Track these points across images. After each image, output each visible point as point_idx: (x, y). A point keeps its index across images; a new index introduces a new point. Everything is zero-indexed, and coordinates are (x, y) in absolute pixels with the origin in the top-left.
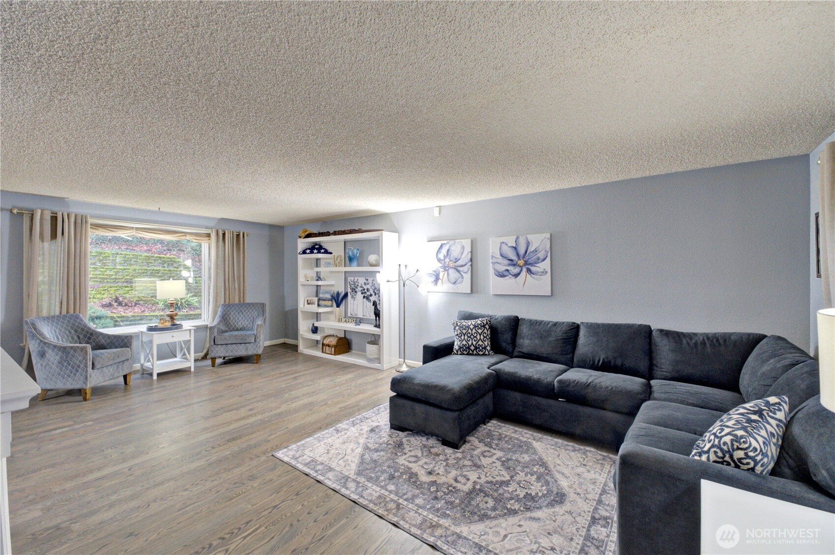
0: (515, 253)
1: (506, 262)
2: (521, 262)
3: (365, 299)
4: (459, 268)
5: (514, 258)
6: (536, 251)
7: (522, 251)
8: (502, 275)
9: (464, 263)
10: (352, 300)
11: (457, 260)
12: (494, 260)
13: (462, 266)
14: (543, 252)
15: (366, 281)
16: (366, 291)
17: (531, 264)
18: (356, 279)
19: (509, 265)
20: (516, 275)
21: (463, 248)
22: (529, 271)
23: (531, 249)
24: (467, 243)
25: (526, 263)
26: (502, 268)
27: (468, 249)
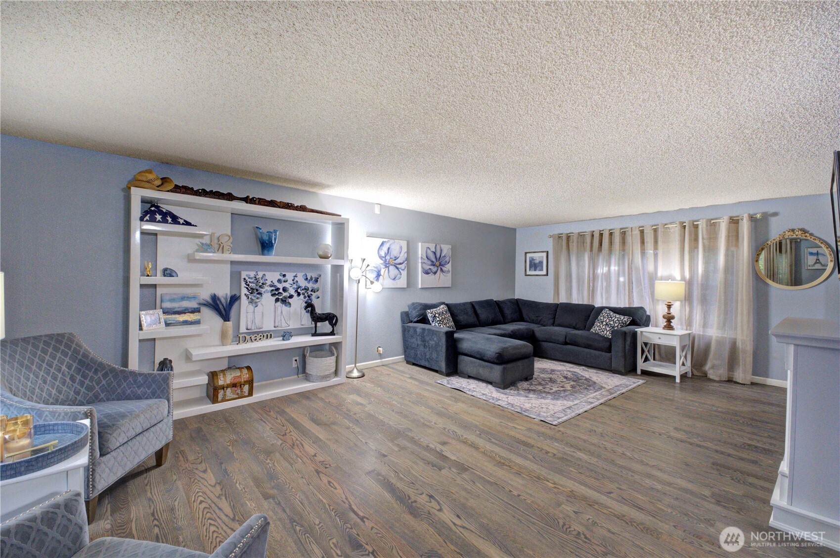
0: (434, 257)
1: (430, 263)
2: (438, 263)
3: (279, 303)
4: (398, 266)
5: (434, 260)
6: (445, 256)
7: (438, 256)
8: (427, 273)
9: (402, 262)
10: (251, 307)
11: (396, 258)
12: (423, 261)
13: (400, 264)
14: (448, 258)
15: (281, 278)
16: (281, 291)
17: (443, 265)
18: (260, 274)
19: (432, 265)
20: (435, 273)
21: (401, 248)
22: (441, 269)
23: (443, 255)
24: (404, 244)
25: (440, 265)
26: (427, 267)
27: (405, 249)
